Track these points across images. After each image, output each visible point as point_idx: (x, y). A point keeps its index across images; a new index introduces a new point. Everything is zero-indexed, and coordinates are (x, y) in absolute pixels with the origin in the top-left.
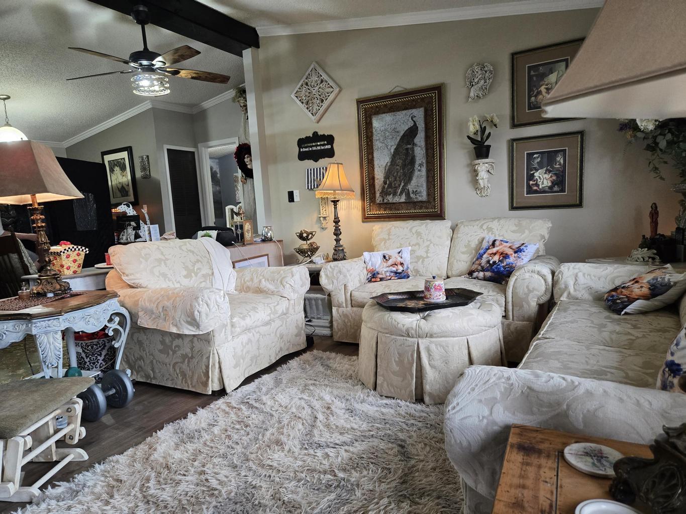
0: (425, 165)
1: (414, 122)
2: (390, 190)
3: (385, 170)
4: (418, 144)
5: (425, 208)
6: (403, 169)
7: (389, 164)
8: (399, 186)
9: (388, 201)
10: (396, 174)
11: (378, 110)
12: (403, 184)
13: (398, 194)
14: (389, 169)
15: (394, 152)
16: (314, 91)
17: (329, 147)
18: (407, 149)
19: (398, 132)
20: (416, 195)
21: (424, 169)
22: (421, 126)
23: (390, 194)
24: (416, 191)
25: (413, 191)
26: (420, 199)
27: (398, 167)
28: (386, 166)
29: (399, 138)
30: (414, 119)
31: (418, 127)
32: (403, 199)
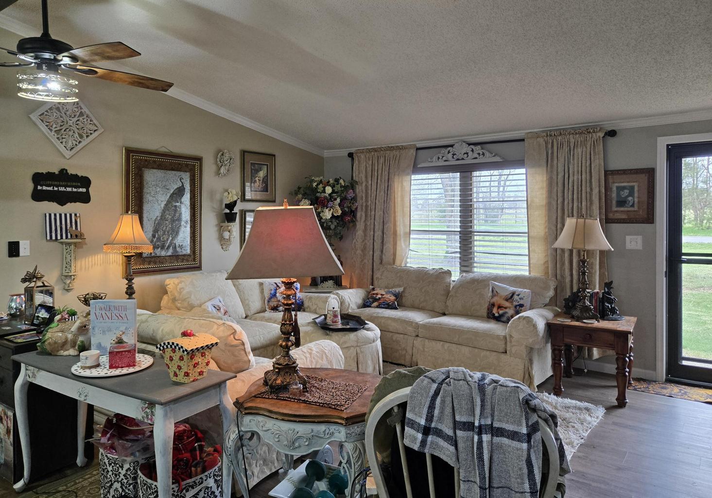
0: (189, 222)
1: (182, 183)
2: (158, 243)
3: (155, 223)
4: (185, 203)
5: (186, 261)
6: (172, 225)
7: (159, 219)
8: (167, 240)
9: (156, 254)
10: (165, 228)
11: (147, 163)
12: (170, 238)
13: (166, 248)
14: (158, 223)
15: (164, 207)
16: (70, 123)
17: (84, 190)
18: (176, 206)
19: (168, 189)
20: (181, 249)
21: (189, 226)
22: (188, 187)
23: (158, 248)
24: (182, 245)
25: (179, 245)
26: (184, 253)
27: (167, 222)
28: (155, 220)
29: (169, 195)
30: (182, 181)
31: (185, 189)
32: (170, 253)
